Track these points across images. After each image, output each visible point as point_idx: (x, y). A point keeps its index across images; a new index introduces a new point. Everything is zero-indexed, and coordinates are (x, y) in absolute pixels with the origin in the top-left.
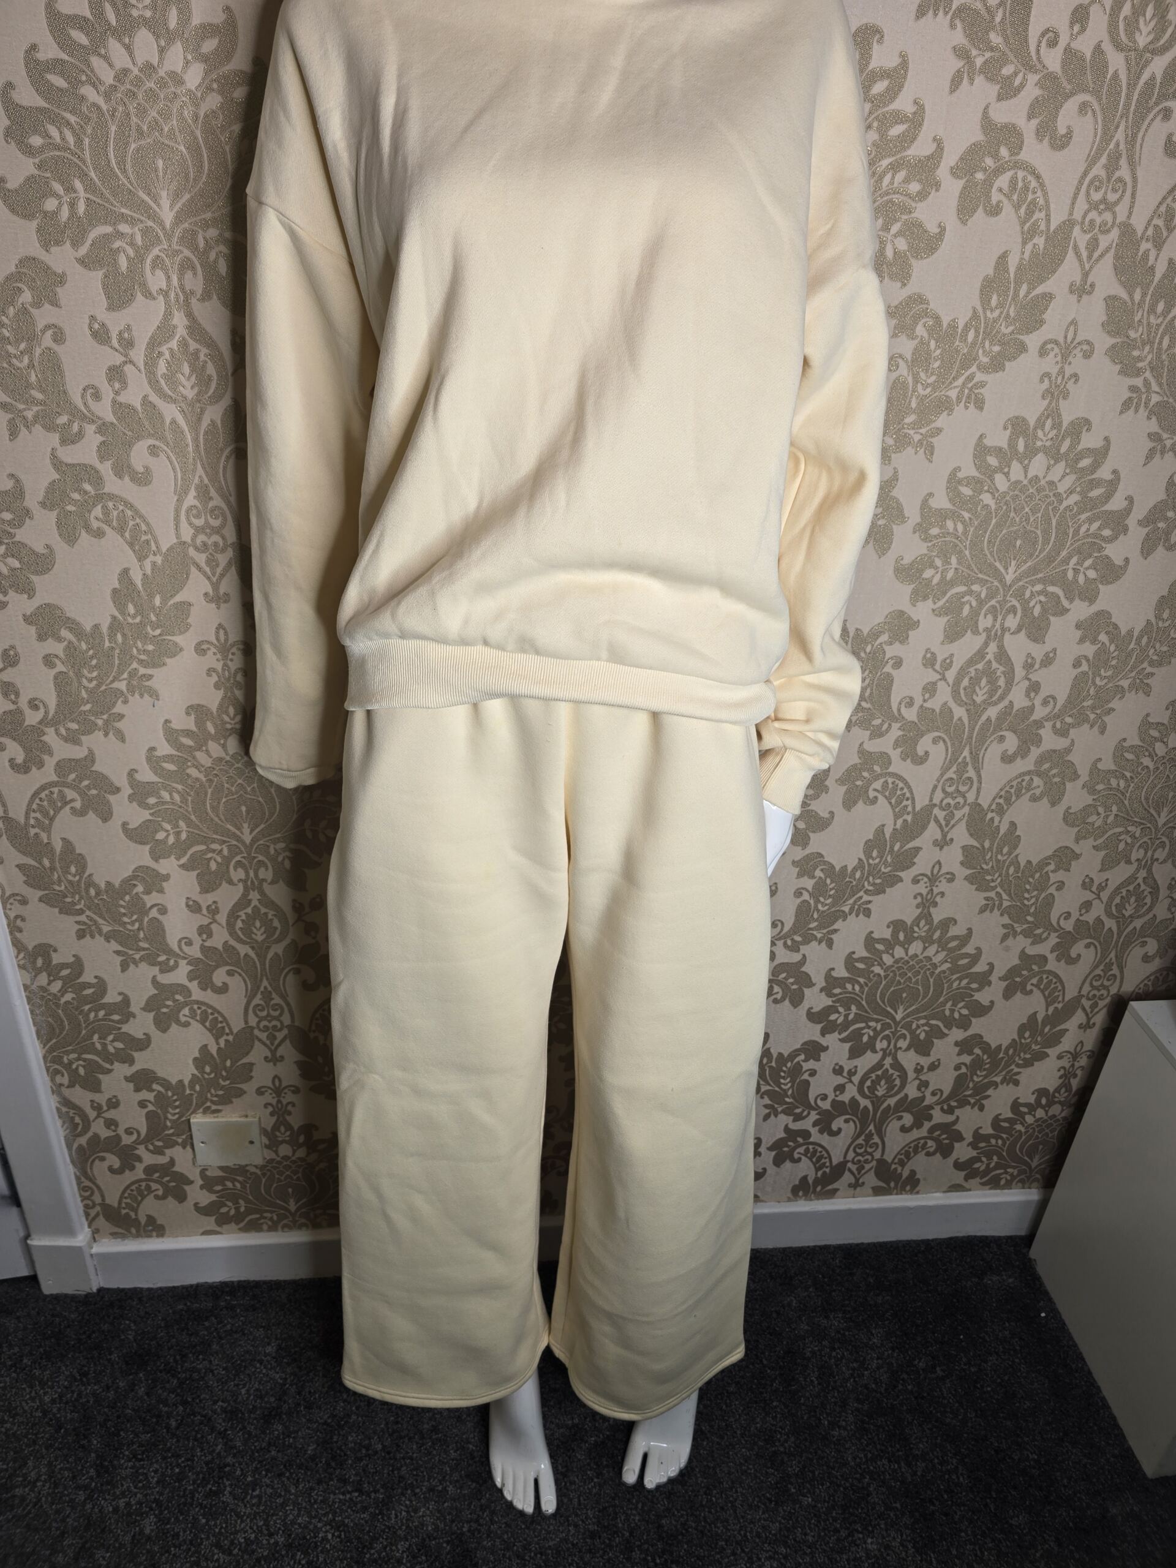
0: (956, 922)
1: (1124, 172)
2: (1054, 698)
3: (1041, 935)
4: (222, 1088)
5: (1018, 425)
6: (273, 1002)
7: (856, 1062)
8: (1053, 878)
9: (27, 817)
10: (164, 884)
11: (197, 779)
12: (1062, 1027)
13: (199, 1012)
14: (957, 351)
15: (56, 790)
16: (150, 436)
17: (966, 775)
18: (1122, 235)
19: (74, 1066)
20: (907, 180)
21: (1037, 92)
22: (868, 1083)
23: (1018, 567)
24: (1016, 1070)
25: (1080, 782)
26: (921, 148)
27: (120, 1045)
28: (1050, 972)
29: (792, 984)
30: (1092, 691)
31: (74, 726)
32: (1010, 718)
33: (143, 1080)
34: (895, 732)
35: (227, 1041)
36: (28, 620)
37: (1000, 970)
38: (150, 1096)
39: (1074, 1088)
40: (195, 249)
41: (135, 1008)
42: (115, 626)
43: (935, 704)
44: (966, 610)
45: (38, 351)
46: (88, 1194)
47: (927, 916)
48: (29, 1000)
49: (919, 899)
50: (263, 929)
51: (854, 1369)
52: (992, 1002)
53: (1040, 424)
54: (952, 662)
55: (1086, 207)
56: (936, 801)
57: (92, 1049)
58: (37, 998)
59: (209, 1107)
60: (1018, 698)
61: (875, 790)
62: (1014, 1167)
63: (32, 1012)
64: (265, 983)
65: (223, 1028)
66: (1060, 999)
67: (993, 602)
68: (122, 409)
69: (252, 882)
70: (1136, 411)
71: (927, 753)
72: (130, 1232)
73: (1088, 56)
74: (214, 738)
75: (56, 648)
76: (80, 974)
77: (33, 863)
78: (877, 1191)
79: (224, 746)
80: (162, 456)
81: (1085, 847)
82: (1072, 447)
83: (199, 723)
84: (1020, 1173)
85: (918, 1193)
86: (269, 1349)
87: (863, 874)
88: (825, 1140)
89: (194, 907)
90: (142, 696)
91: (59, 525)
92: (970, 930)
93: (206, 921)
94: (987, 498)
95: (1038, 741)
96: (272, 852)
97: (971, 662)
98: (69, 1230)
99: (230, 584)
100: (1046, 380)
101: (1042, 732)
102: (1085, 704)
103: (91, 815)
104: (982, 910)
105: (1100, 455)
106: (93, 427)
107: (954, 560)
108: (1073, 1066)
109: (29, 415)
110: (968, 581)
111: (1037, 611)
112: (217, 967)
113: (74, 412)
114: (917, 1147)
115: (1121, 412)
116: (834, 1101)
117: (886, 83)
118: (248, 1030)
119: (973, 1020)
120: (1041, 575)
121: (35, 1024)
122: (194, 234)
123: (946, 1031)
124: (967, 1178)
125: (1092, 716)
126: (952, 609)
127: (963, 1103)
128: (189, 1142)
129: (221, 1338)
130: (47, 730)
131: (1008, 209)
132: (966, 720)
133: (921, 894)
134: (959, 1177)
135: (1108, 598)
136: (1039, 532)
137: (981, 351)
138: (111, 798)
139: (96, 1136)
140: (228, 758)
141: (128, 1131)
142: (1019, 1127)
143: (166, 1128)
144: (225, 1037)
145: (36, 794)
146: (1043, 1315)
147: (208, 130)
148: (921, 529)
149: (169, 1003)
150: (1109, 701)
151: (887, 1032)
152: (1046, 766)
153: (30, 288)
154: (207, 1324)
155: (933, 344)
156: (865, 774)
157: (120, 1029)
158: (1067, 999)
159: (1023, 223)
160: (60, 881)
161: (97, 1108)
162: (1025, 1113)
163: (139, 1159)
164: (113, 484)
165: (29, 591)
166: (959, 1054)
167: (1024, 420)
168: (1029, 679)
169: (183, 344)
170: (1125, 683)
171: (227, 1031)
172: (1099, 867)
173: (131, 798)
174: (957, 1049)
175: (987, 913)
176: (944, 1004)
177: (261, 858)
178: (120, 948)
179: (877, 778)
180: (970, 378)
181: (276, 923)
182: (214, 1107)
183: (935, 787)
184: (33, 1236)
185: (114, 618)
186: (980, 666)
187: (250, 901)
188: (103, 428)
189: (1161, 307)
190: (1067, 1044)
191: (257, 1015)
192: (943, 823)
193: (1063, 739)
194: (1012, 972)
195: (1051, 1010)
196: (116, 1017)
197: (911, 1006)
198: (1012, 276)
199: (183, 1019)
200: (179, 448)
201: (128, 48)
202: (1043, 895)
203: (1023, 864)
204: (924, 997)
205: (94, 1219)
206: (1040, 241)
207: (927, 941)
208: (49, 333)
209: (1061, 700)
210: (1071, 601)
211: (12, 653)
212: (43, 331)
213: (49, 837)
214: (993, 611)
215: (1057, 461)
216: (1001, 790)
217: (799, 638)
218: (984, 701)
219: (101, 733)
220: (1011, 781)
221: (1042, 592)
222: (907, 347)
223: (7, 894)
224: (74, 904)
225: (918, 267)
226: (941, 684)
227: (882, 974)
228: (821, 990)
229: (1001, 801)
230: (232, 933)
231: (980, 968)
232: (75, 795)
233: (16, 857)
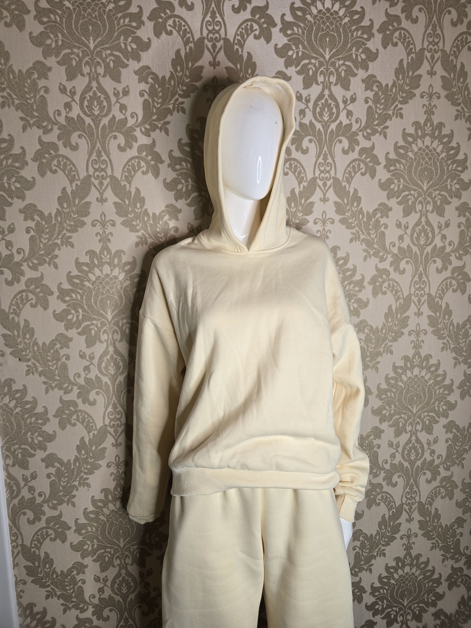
0: (421, 555)
1: (425, 279)
2: (441, 456)
3: (458, 558)
5: (406, 358)
6: (129, 623)
8: (458, 531)
9: (31, 544)
10: (85, 569)
11: (103, 520)
14: (380, 336)
15: (45, 530)
16: (97, 388)
17: (414, 490)
18: (428, 297)
21: (392, 259)
23: (417, 407)
26: (357, 277)
28: (466, 575)
29: (357, 592)
30: (455, 452)
31: (55, 502)
32: (426, 465)
34: (383, 475)
36: (43, 460)
37: (444, 577)
40: (118, 326)
42: (76, 459)
43: (396, 462)
44: (401, 424)
45: (60, 363)
47: (409, 554)
49: (405, 546)
50: (126, 587)
52: (444, 592)
53: (414, 357)
54: (399, 444)
55: (415, 290)
56: (404, 502)
60: (427, 456)
61: (379, 499)
67: (410, 421)
68: (87, 380)
69: (123, 565)
70: (447, 351)
71: (396, 482)
73: (406, 248)
74: (111, 502)
75: (52, 470)
76: (45, 616)
77: (31, 564)
79: (115, 505)
80: (101, 395)
81: (467, 516)
82: (426, 365)
83: (106, 496)
87: (379, 537)
89: (97, 579)
90: (84, 487)
91: (60, 423)
92: (428, 558)
93: (102, 586)
94: (400, 384)
95: (439, 474)
96: (132, 550)
97: (407, 444)
99: (122, 439)
100: (413, 343)
101: (439, 469)
102: (454, 457)
103: (58, 540)
104: (432, 549)
105: (438, 366)
106: (76, 387)
107: (393, 406)
109: (53, 385)
110: (399, 413)
111: (427, 422)
112: (105, 608)
113: (71, 383)
115: (442, 351)
117: (343, 261)
119: (438, 602)
120: (426, 409)
122: (119, 322)
123: (427, 609)
125: (457, 461)
126: (395, 424)
130: (44, 505)
131: (389, 292)
132: (409, 467)
133: (405, 544)
135: (453, 416)
136: (422, 394)
137: (388, 336)
138: (67, 532)
140: (116, 510)
145: (36, 533)
147: (125, 290)
148: (379, 396)
150: (462, 455)
151: (401, 612)
153: (60, 343)
155: (371, 335)
156: (374, 493)
159: (394, 296)
160: (41, 572)
164: (82, 406)
165: (45, 449)
166: (434, 620)
167: (408, 356)
168: (430, 449)
169: (112, 356)
170: (467, 447)
173: (75, 531)
174: (433, 618)
175: (434, 550)
176: (424, 595)
177: (127, 553)
178: (64, 602)
179: (379, 494)
180: (387, 344)
181: (132, 584)
183: (402, 496)
185: (76, 456)
186: (410, 445)
187: (121, 574)
188: (80, 387)
189: (447, 317)
192: (408, 511)
193: (449, 472)
194: (450, 577)
197: (409, 598)
198: (394, 312)
200: (107, 392)
201: (101, 270)
202: (455, 539)
203: (444, 526)
204: (415, 593)
206: (402, 301)
207: (411, 565)
208: (64, 357)
209: (444, 456)
210: (439, 418)
211: (34, 474)
212: (62, 357)
213: (39, 552)
214: (411, 424)
215: (423, 369)
216: (429, 495)
217: (344, 449)
218: (415, 459)
219: (66, 504)
220: (432, 491)
221: (428, 415)
222: (363, 336)
223: (18, 580)
224: (46, 582)
225: (362, 312)
226: (397, 454)
227: (395, 583)
228: (370, 594)
229: (430, 500)
230: (113, 590)
231: (436, 576)
232: (52, 532)
233: (24, 562)
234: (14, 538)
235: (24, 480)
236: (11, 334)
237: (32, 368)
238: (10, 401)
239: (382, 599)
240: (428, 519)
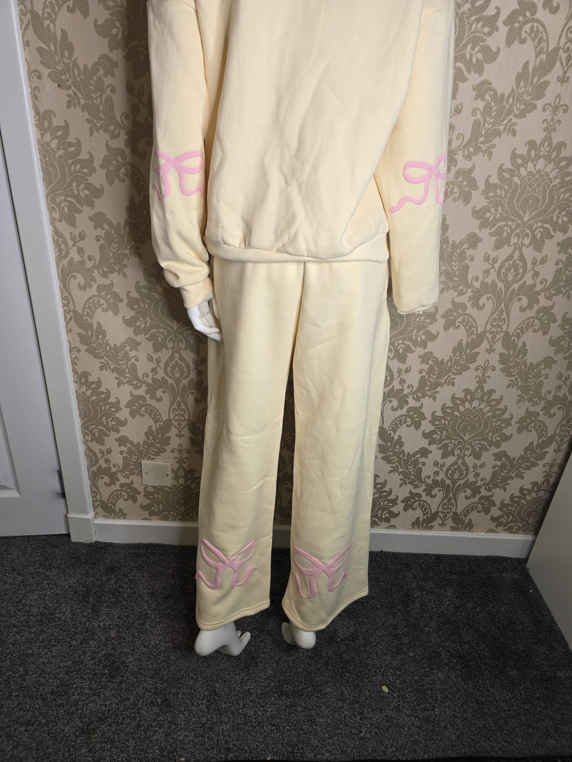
0: (495, 391)
2: (546, 280)
3: (536, 401)
4: (157, 448)
5: (531, 144)
6: (181, 408)
7: (445, 460)
8: (544, 372)
9: (83, 311)
10: (138, 347)
11: (155, 297)
12: (546, 450)
13: (149, 410)
14: (504, 108)
15: (96, 299)
16: (148, 136)
17: (502, 317)
19: (94, 432)
20: (483, 26)
22: (450, 472)
23: (530, 213)
24: (522, 471)
25: (557, 324)
26: (490, 11)
27: (114, 423)
28: (540, 421)
29: (416, 418)
30: (564, 278)
31: (106, 269)
32: (524, 289)
33: (123, 441)
34: (469, 293)
35: (160, 425)
36: (91, 219)
37: (515, 419)
38: (125, 449)
39: (551, 483)
41: (122, 405)
42: (127, 224)
43: (489, 280)
44: (505, 234)
45: (104, 96)
46: (95, 495)
47: (481, 388)
48: (77, 397)
49: (478, 379)
50: (179, 372)
51: (437, 604)
52: (512, 434)
53: (542, 144)
54: (497, 260)
55: (566, 40)
56: (488, 329)
57: (102, 424)
58: (82, 398)
59: (150, 457)
60: (528, 279)
61: (459, 322)
62: (520, 523)
63: (78, 404)
64: (178, 398)
65: (159, 418)
66: (545, 435)
67: (518, 231)
68: (136, 124)
69: (176, 349)
71: (484, 304)
72: (111, 515)
75: (101, 233)
76: (100, 387)
77: (84, 333)
78: (453, 529)
81: (559, 357)
82: (557, 155)
83: (159, 271)
84: (524, 526)
85: (472, 532)
86: (169, 571)
87: (451, 364)
88: (428, 499)
89: (150, 359)
90: (135, 257)
91: (107, 176)
92: (502, 396)
93: (155, 366)
94: (516, 179)
95: (537, 302)
96: (185, 335)
97: (506, 260)
98: (86, 512)
100: (545, 123)
101: (539, 297)
102: (561, 284)
103: (110, 312)
104: (508, 386)
105: (570, 160)
106: (124, 131)
107: (500, 209)
108: (550, 471)
109: (98, 125)
110: (506, 219)
111: (539, 236)
112: (158, 389)
113: (118, 126)
114: (472, 507)
116: (433, 479)
118: (169, 420)
119: (502, 443)
120: (541, 218)
121: (79, 410)
123: (489, 448)
124: (497, 526)
125: (564, 291)
126: (498, 233)
127: (496, 486)
128: (140, 473)
129: (148, 565)
130: (94, 271)
131: (529, 40)
132: (503, 290)
133: (479, 376)
134: (493, 525)
136: (540, 197)
137: (515, 108)
138: (119, 304)
139: (100, 466)
141: (115, 466)
142: (523, 501)
143: (131, 465)
144: (159, 423)
145: (88, 300)
146: (531, 591)
148: (485, 193)
149: (136, 404)
151: (460, 446)
152: (541, 314)
153: (104, 69)
154: (142, 559)
155: (493, 104)
156: (455, 314)
157: (115, 415)
158: (548, 436)
159: (536, 48)
160: (95, 342)
161: (102, 453)
162: (526, 494)
163: (118, 480)
164: (130, 158)
165: (92, 206)
166: (494, 460)
167: (534, 142)
168: (534, 270)
171: (160, 420)
172: (566, 368)
173: (127, 305)
174: (494, 458)
175: (511, 387)
176: (488, 433)
177: (180, 337)
178: (117, 376)
179: (460, 315)
180: (510, 121)
181: (185, 369)
182: (152, 457)
183: (487, 322)
184: (70, 513)
185: (126, 220)
186: (511, 262)
187: (175, 357)
188: (128, 132)
190: (548, 459)
191: (174, 413)
192: (491, 341)
193: (550, 301)
194: (522, 420)
195: (540, 440)
196: (113, 409)
197: (472, 434)
198: (530, 72)
199: (142, 413)
202: (538, 381)
203: (528, 364)
204: (479, 429)
205: (96, 507)
206: (544, 56)
207: (481, 400)
208: (110, 88)
209: (549, 281)
210: (555, 232)
211: (83, 234)
212: (107, 88)
213: (92, 321)
214: (518, 235)
215: (550, 162)
216: (519, 325)
218: (512, 280)
219: (117, 273)
220: (524, 321)
221: (541, 227)
222: (481, 105)
223: (72, 347)
224: (99, 353)
225: (487, 67)
226: (492, 270)
227: (459, 416)
228: (430, 422)
229: (519, 331)
230: (166, 372)
231: (506, 416)
232: (104, 302)
233: (77, 329)
234: (66, 302)
235: (72, 239)
236: (47, 48)
237: (74, 99)
238: (52, 140)
239: (441, 429)
240: (511, 353)
